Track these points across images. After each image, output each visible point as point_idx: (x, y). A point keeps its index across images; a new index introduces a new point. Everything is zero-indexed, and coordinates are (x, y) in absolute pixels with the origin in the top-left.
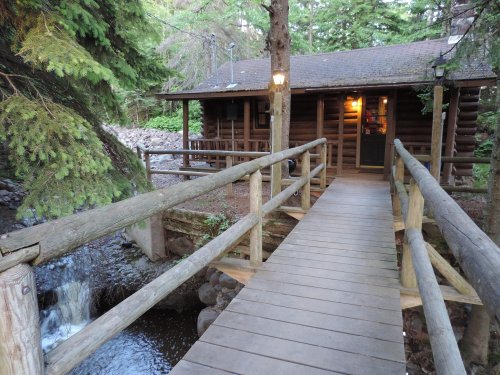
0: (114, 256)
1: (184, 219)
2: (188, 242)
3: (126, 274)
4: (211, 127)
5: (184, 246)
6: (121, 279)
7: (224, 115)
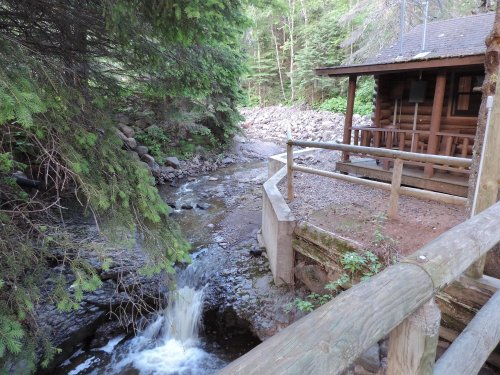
0: (238, 263)
1: (319, 243)
2: (320, 274)
3: (241, 295)
4: (385, 112)
5: (314, 278)
6: (234, 300)
7: (405, 97)
